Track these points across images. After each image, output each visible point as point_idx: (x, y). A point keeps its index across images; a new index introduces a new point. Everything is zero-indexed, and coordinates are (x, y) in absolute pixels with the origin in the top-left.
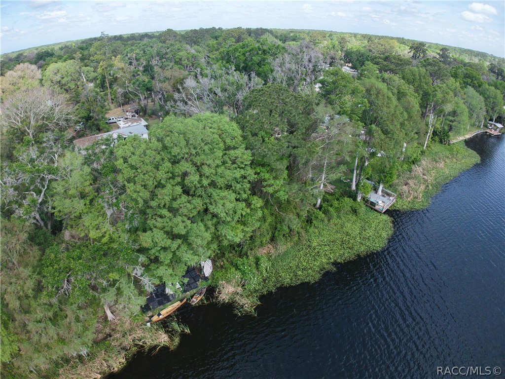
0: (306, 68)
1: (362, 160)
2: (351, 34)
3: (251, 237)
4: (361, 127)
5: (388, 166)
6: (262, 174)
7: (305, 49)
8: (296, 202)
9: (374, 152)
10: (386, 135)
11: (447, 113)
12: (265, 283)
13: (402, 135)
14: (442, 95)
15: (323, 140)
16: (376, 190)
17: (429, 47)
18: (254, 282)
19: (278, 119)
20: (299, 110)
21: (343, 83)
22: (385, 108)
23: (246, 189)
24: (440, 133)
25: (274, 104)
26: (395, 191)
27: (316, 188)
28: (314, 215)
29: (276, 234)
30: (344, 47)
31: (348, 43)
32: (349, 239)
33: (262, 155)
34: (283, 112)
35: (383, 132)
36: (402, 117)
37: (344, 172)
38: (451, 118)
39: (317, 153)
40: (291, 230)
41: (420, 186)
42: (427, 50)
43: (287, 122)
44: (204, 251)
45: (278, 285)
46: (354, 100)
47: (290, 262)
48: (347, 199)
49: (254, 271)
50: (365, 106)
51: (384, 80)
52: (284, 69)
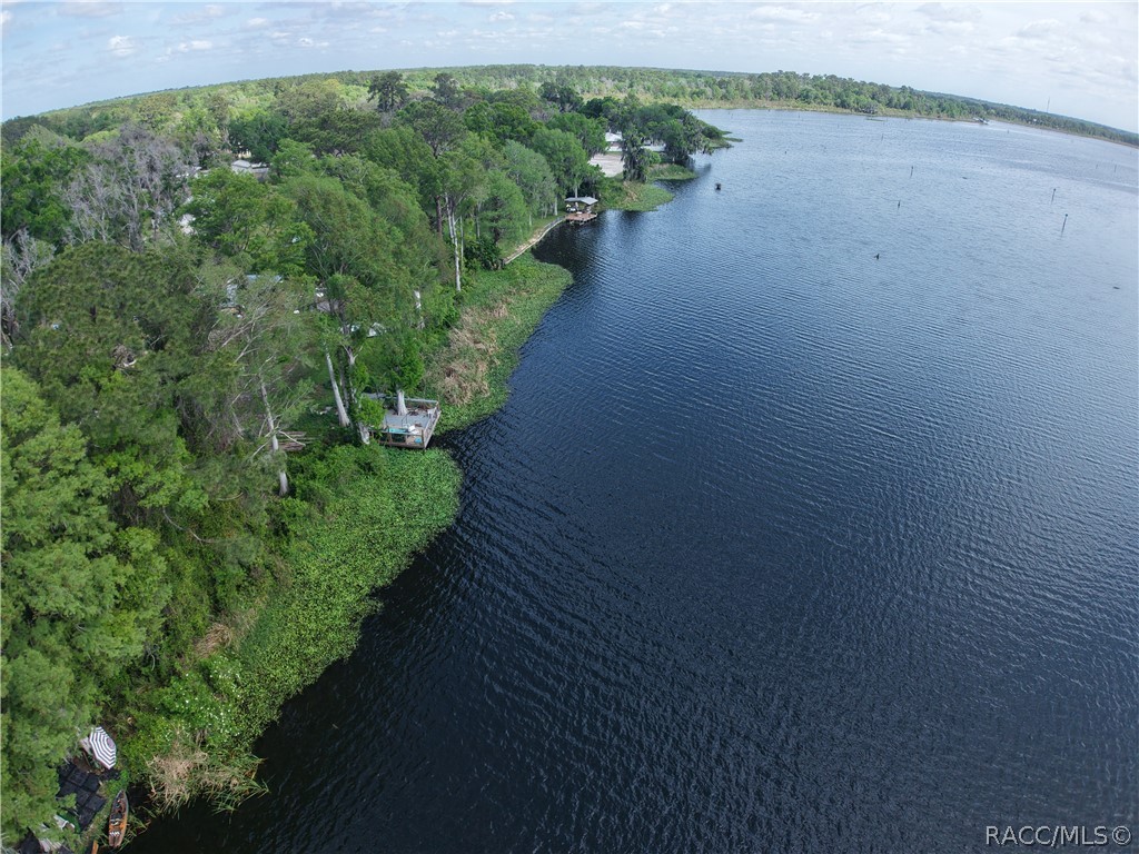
0: (147, 187)
1: (340, 355)
2: (233, 84)
3: (166, 628)
4: (312, 286)
5: (397, 350)
6: (125, 469)
7: (133, 144)
8: (233, 502)
9: (358, 331)
10: (371, 286)
11: (480, 206)
12: (247, 711)
13: (405, 276)
14: (460, 173)
15: (238, 339)
16: (393, 407)
17: (409, 78)
18: (223, 722)
19: (115, 325)
20: (159, 288)
21: (244, 200)
22: (351, 231)
23: (101, 521)
24: (479, 249)
25: (95, 292)
26: (433, 394)
27: (264, 451)
28: (284, 513)
29: (220, 594)
30: (224, 118)
31: (230, 106)
32: (380, 529)
33: (108, 422)
34: (122, 306)
35: (363, 283)
36: (393, 240)
37: (311, 394)
38: (491, 214)
39: (236, 373)
40: (249, 569)
41: (477, 367)
42: (406, 86)
43: (140, 326)
44: (73, 714)
45: (280, 701)
46: (278, 231)
47: (280, 639)
48: (340, 450)
49: (211, 698)
50: (306, 238)
51: (331, 172)
52: (95, 203)
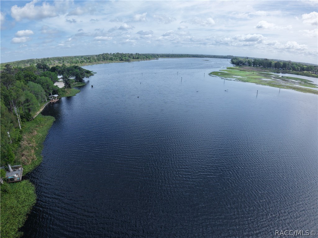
14: (16, 93)
16: (8, 170)
24: (25, 115)
26: (19, 163)
32: (14, 210)
